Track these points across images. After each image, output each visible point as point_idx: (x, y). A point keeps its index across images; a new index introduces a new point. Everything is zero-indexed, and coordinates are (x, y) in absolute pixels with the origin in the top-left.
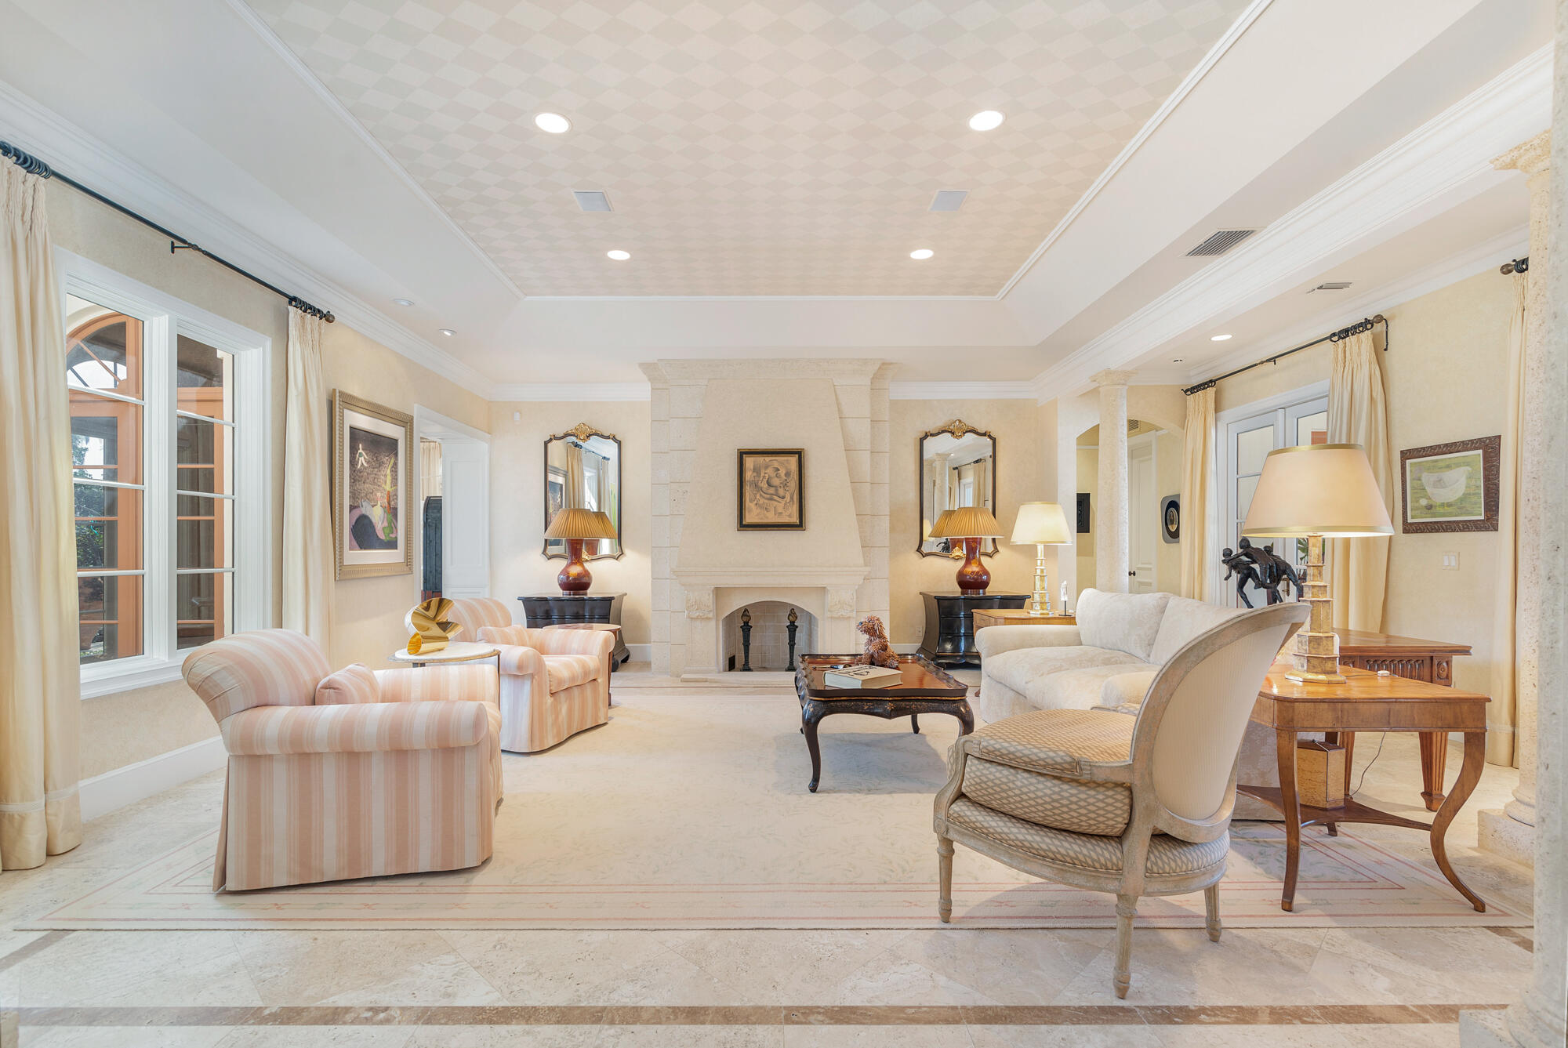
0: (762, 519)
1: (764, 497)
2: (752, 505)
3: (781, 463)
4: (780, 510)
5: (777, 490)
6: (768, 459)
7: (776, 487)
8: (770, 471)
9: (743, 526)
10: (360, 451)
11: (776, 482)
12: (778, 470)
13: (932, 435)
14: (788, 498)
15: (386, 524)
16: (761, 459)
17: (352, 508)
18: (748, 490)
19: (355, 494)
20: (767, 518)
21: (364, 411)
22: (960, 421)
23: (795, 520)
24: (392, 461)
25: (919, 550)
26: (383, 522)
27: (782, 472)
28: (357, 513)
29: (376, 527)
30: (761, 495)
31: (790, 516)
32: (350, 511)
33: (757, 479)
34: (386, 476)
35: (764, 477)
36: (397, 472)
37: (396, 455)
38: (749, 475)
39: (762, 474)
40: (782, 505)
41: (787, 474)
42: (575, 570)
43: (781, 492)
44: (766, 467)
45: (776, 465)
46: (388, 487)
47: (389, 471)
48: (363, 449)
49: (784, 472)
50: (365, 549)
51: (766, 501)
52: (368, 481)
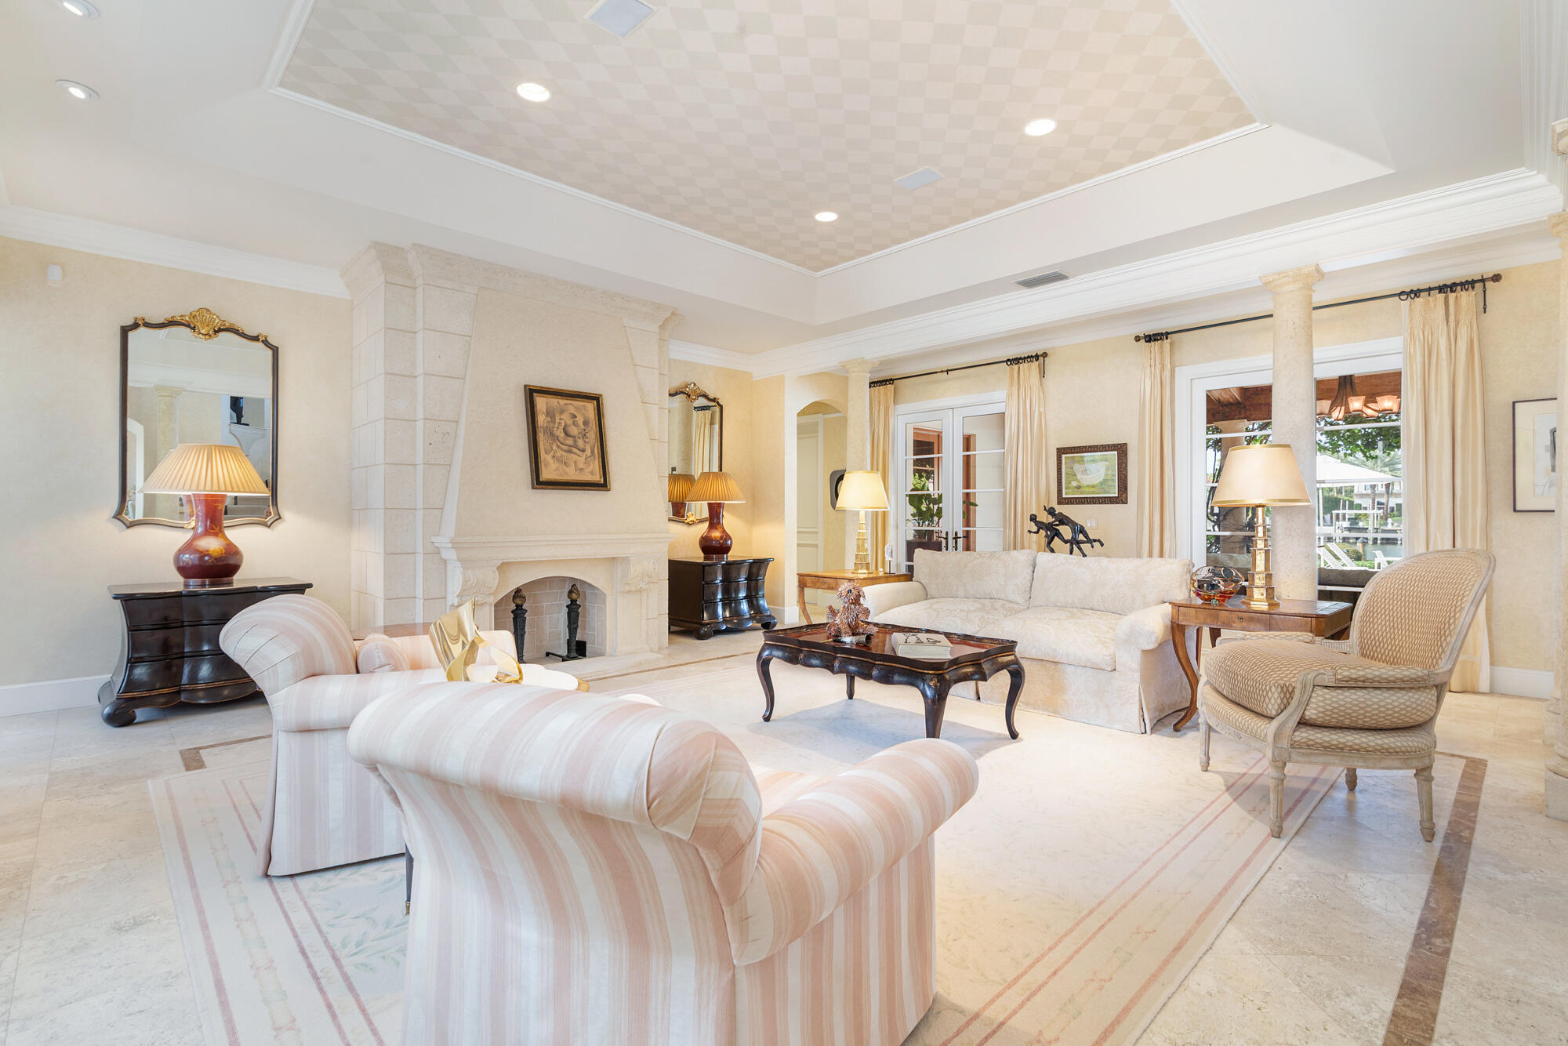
0: (561, 475)
1: (562, 449)
2: (549, 458)
3: (577, 409)
4: (581, 465)
5: (575, 441)
6: (563, 402)
7: (574, 437)
8: (565, 416)
9: (539, 483)
11: (574, 431)
12: (575, 417)
14: (588, 452)
16: (554, 402)
20: (567, 474)
27: (580, 420)
30: (558, 446)
31: (592, 473)
33: (551, 424)
35: (560, 423)
38: (541, 420)
39: (557, 420)
40: (583, 459)
41: (586, 423)
43: (580, 443)
44: (562, 412)
45: (572, 410)
49: (582, 420)
51: (564, 453)
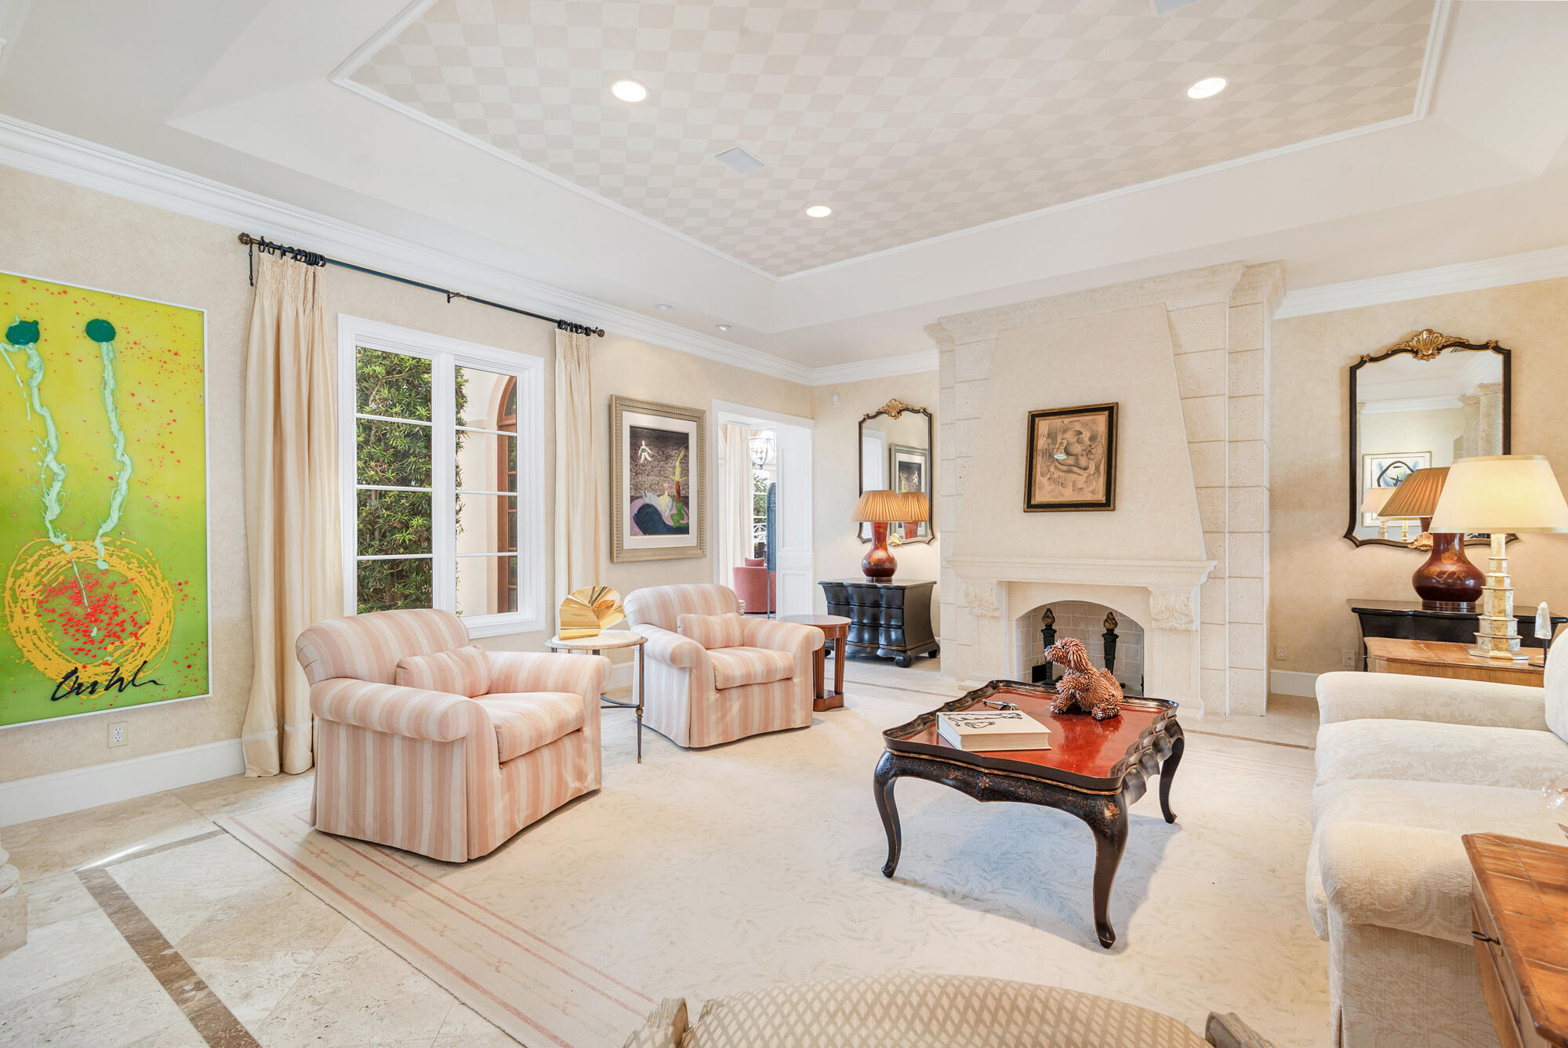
0: (1056, 497)
1: (1060, 470)
2: (1044, 480)
3: (1085, 425)
4: (1080, 485)
5: (1077, 459)
6: (1067, 420)
7: (1077, 455)
8: (1070, 436)
9: (1031, 506)
10: (644, 447)
11: (1077, 449)
12: (1080, 433)
13: (1373, 360)
14: (1092, 469)
15: (675, 511)
16: (1057, 422)
17: (633, 499)
18: (1040, 463)
19: (637, 486)
20: (1062, 495)
21: (646, 411)
22: (1430, 331)
23: (1100, 497)
24: (682, 453)
25: (1349, 535)
26: (671, 510)
27: (1086, 436)
28: (639, 503)
29: (663, 515)
30: (1056, 467)
31: (1093, 492)
32: (631, 502)
33: (1051, 446)
34: (674, 468)
35: (1061, 443)
36: (688, 463)
37: (687, 448)
38: (1041, 443)
39: (1059, 440)
40: (1083, 478)
41: (1093, 438)
42: (880, 554)
43: (1083, 461)
44: (1065, 431)
45: (1078, 427)
46: (677, 478)
47: (678, 463)
48: (646, 445)
49: (1089, 435)
50: (650, 534)
51: (1062, 474)
52: (652, 473)
